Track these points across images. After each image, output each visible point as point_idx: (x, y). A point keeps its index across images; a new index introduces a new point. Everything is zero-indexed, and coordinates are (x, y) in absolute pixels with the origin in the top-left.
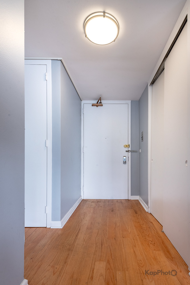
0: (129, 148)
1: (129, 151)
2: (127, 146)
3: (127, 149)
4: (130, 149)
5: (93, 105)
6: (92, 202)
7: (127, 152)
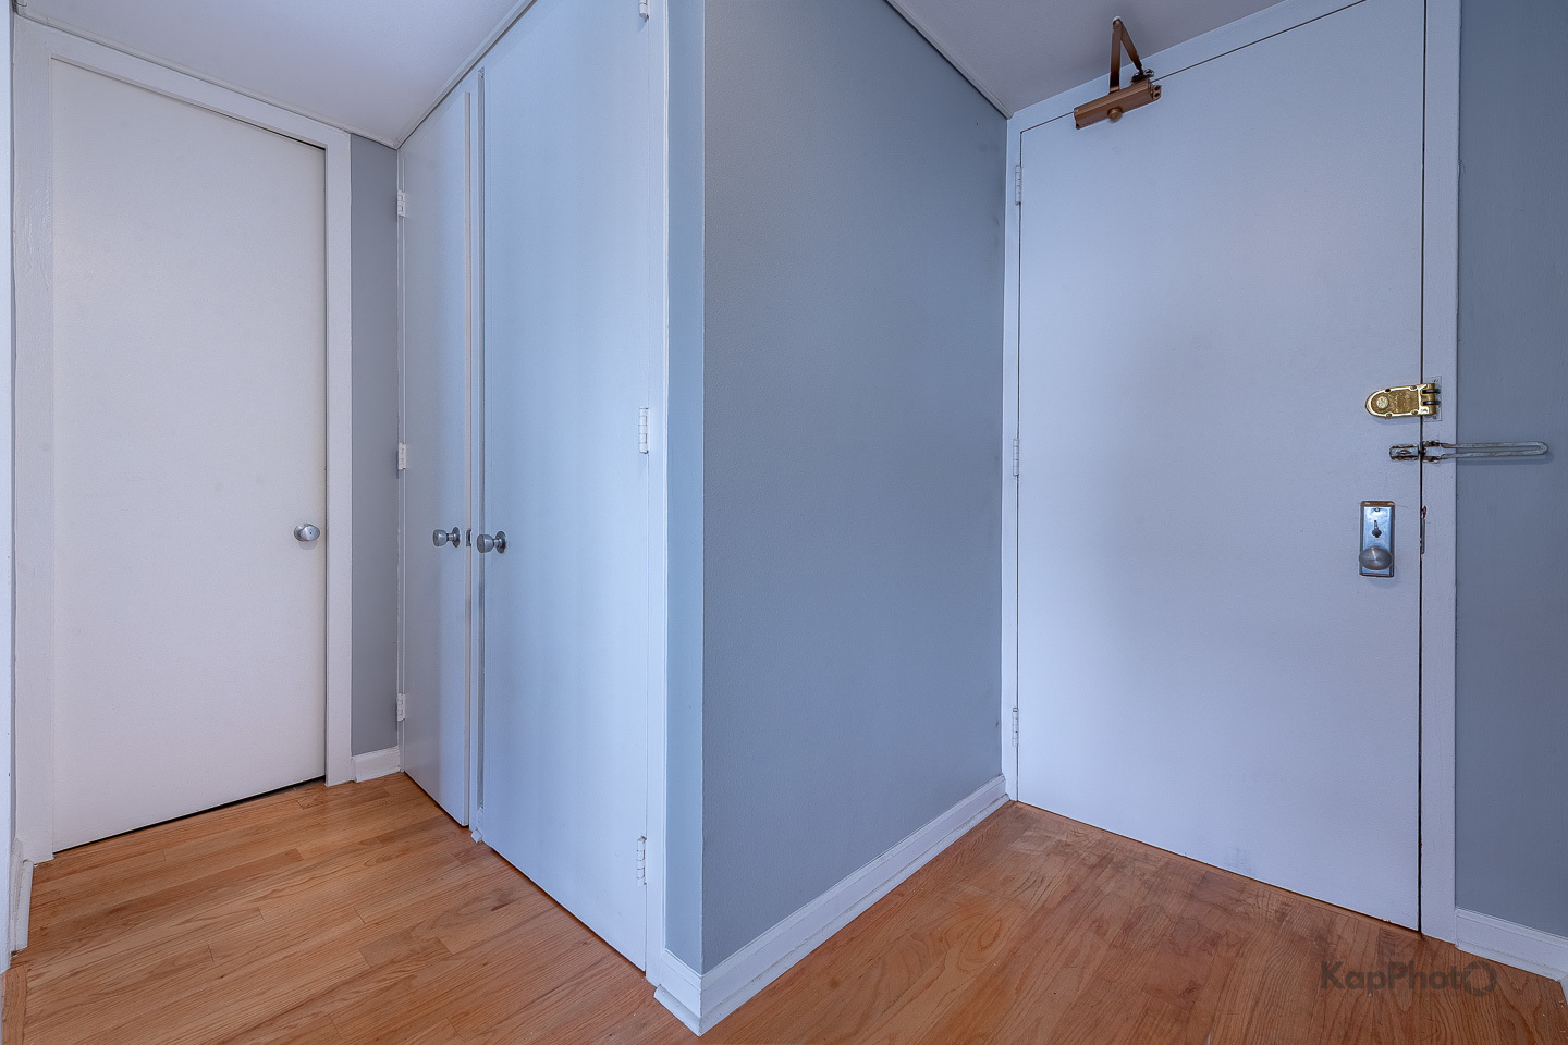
0: (1429, 425)
1: (1431, 452)
2: (1401, 401)
3: (1408, 435)
4: (1443, 429)
5: (1084, 117)
6: (1062, 850)
7: (1399, 457)
